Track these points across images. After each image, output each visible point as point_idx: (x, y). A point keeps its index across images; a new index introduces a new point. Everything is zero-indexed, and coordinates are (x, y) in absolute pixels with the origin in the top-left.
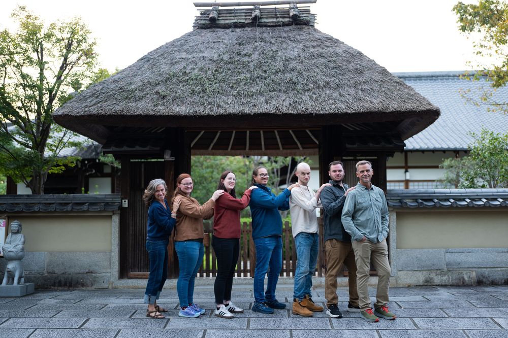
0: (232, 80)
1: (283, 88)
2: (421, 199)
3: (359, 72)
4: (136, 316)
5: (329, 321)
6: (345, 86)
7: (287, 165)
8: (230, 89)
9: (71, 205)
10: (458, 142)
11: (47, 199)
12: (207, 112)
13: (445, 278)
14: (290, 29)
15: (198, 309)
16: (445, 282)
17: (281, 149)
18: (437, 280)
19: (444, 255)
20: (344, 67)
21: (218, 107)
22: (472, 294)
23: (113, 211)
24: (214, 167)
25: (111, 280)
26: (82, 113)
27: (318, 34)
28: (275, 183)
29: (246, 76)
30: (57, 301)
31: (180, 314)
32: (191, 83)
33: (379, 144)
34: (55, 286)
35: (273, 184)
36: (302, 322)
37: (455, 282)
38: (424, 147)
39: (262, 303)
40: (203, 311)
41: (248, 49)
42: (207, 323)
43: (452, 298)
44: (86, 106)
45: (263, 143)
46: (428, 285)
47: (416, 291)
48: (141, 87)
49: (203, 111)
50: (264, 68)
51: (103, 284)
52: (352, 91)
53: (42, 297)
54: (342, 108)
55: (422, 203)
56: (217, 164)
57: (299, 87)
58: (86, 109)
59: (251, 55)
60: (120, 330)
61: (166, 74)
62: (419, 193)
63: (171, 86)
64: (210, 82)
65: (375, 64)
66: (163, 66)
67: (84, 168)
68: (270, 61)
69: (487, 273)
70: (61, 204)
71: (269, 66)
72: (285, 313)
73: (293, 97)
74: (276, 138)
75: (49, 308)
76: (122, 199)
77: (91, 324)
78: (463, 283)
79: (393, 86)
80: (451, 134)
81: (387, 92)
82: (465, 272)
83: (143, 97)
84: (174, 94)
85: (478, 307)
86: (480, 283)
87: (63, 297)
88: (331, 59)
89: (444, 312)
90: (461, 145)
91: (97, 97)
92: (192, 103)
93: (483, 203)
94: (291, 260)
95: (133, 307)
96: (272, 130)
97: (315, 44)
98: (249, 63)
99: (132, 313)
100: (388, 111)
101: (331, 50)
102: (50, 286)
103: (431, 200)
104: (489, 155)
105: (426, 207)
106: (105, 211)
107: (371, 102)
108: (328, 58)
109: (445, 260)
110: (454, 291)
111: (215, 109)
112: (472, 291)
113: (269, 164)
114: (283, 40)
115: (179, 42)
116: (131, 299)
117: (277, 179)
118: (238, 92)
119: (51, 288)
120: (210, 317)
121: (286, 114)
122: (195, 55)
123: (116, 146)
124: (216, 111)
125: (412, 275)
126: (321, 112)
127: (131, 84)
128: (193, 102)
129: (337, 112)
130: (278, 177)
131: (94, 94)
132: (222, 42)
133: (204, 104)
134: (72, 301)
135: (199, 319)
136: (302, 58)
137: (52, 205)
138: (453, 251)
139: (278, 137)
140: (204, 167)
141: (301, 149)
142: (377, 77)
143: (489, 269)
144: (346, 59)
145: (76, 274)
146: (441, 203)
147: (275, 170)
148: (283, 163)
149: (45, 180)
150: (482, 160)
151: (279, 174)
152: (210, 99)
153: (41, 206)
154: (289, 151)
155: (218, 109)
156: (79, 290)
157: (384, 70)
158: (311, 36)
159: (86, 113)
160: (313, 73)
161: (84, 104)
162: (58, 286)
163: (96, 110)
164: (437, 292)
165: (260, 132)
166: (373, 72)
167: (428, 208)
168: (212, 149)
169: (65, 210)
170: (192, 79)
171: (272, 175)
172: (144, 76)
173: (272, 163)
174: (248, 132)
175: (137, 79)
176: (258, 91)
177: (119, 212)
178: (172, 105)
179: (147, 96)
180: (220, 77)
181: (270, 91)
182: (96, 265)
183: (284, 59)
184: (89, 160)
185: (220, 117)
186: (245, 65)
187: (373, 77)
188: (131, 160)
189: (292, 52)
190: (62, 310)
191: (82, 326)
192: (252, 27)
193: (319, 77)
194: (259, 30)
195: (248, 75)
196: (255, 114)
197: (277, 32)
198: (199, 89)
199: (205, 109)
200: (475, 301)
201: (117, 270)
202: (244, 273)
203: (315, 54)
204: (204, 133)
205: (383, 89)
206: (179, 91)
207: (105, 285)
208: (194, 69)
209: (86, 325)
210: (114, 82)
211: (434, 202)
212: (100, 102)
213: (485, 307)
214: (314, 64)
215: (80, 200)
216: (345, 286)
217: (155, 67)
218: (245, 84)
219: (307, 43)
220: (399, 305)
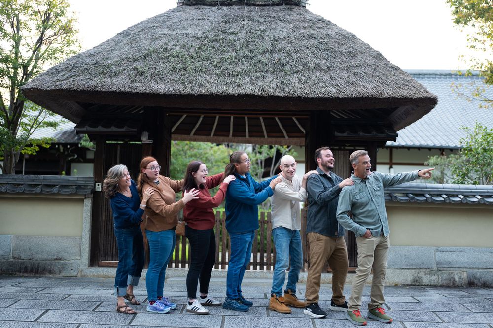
0: (216, 58)
1: (271, 69)
2: (411, 194)
3: (352, 55)
4: (100, 309)
5: (311, 322)
6: (337, 69)
7: (271, 156)
8: (213, 67)
9: (40, 187)
10: (444, 140)
11: (16, 180)
12: (188, 91)
13: (434, 278)
14: (280, 9)
15: (168, 304)
16: (434, 282)
17: (266, 137)
18: (426, 279)
19: (435, 254)
20: (336, 49)
21: (199, 86)
22: (465, 296)
23: (85, 195)
24: (198, 156)
25: (81, 268)
26: (53, 87)
27: (309, 15)
28: (259, 174)
29: (232, 55)
30: (18, 288)
31: (148, 309)
32: (172, 60)
33: (371, 134)
34: (20, 272)
35: (256, 175)
36: (282, 322)
37: (444, 282)
38: (410, 143)
39: (235, 300)
40: (174, 306)
41: (235, 27)
42: (177, 319)
43: (445, 300)
44: (58, 80)
45: (247, 130)
46: (416, 285)
47: (404, 291)
48: (118, 62)
49: (183, 90)
50: (251, 47)
51: (72, 271)
52: (344, 75)
53: (3, 284)
54: (333, 92)
55: (413, 197)
56: (201, 153)
57: (287, 68)
58: (58, 83)
59: (238, 33)
60: (80, 324)
61: (146, 49)
62: (410, 187)
63: (151, 63)
64: (192, 60)
65: (369, 47)
66: (142, 42)
67: (66, 153)
68: (258, 40)
69: (479, 274)
70: (30, 185)
71: (256, 45)
72: (263, 311)
73: (281, 79)
74: (261, 126)
75: (8, 296)
76: (96, 182)
77: (49, 317)
78: (454, 284)
79: (388, 71)
80: (437, 132)
81: (382, 77)
82: (455, 273)
83: (119, 72)
84: (153, 71)
85: (474, 311)
86: (471, 284)
87: (25, 285)
88: (322, 41)
89: (437, 315)
90: (447, 143)
91: (70, 71)
92: (172, 81)
93: (478, 200)
94: (272, 252)
95: (99, 298)
96: (257, 116)
97: (306, 25)
98: (235, 42)
99: (96, 306)
100: (383, 97)
101: (323, 32)
102: (15, 272)
103: (423, 195)
104: (483, 151)
105: (417, 202)
106: (76, 194)
107: (364, 87)
108: (319, 39)
109: (435, 259)
110: (445, 292)
111: (196, 88)
112: (464, 293)
113: (254, 155)
114: (272, 19)
115: (162, 18)
116: (98, 289)
117: (261, 171)
118: (222, 71)
119: (16, 274)
120: (181, 313)
121: (272, 96)
122: (178, 31)
123: (90, 126)
124: (197, 90)
125: (400, 274)
126: (311, 95)
127: (107, 58)
128: (174, 80)
129: (327, 96)
130: (262, 168)
131: (68, 67)
132: (208, 19)
133: (185, 82)
134: (34, 289)
135: (169, 315)
136: (292, 39)
137: (21, 186)
138: (444, 250)
139: (263, 124)
140: (187, 155)
141: (287, 137)
142: (372, 61)
143: (481, 270)
144: (338, 41)
145: (43, 260)
146: (433, 198)
147: (259, 161)
148: (268, 154)
149: (17, 160)
150: (474, 156)
151: (263, 165)
152: (192, 78)
153: (9, 187)
154: (274, 139)
155: (199, 88)
156: (46, 277)
157: (378, 54)
158: (302, 16)
159: (57, 88)
160: (303, 55)
161: (56, 78)
162: (24, 273)
163: (68, 84)
164: (427, 293)
165: (244, 118)
166: (367, 56)
167: (419, 203)
168: (194, 134)
169: (34, 192)
170: (173, 56)
171: (256, 166)
172: (122, 50)
173: (256, 153)
174: (232, 118)
175: (115, 53)
176: (244, 71)
177: (92, 196)
178: (150, 82)
179: (124, 72)
180: (204, 55)
181: (256, 72)
182: (65, 252)
183: (272, 39)
184: (72, 145)
185: (202, 97)
186: (231, 44)
187: (367, 61)
188: (108, 142)
189: (281, 32)
190: (20, 300)
191: (38, 318)
192: (239, 6)
193: (309, 59)
194: (247, 8)
195: (234, 55)
196: (239, 95)
197: (266, 11)
198: (180, 66)
199: (186, 88)
200: (469, 305)
201: (87, 257)
202: (222, 265)
203: (306, 35)
204: (186, 116)
205: (377, 74)
206: (159, 68)
207: (74, 273)
208: (176, 46)
209: (44, 318)
210: (89, 56)
211: (426, 197)
212: (73, 76)
213: (480, 311)
214: (304, 45)
215: (50, 182)
216: (328, 283)
217: (134, 42)
218: (230, 64)
219: (298, 23)
220: (387, 306)
